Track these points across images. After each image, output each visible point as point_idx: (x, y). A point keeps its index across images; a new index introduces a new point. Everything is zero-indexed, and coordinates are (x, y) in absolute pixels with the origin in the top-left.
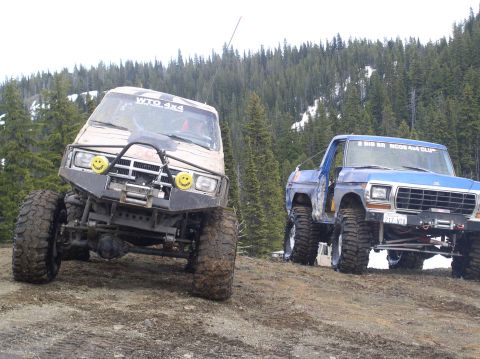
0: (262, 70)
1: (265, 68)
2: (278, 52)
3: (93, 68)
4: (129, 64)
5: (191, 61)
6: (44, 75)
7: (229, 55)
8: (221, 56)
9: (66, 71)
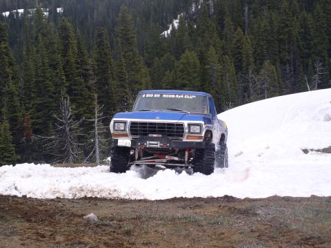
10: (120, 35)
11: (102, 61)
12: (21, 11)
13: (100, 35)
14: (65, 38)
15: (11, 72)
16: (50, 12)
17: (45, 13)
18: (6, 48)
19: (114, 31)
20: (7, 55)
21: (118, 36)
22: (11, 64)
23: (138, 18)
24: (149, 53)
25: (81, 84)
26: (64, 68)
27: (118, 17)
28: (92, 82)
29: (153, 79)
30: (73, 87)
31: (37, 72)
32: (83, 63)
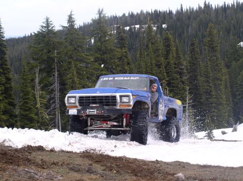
0: (224, 15)
1: (226, 13)
2: (233, 5)
3: (137, 13)
4: (156, 11)
5: (187, 10)
6: (114, 17)
7: (207, 7)
8: (203, 7)
9: (124, 15)
10: (208, 44)
11: (193, 63)
12: (137, 26)
13: (193, 45)
14: (168, 46)
15: (128, 69)
16: (158, 28)
17: (154, 28)
18: (125, 52)
19: (203, 41)
20: (126, 57)
21: (205, 45)
22: (128, 64)
23: (221, 33)
24: (229, 58)
25: (177, 79)
26: (165, 68)
27: (206, 32)
28: (186, 78)
29: (230, 77)
30: (171, 81)
31: (146, 70)
32: (180, 64)
